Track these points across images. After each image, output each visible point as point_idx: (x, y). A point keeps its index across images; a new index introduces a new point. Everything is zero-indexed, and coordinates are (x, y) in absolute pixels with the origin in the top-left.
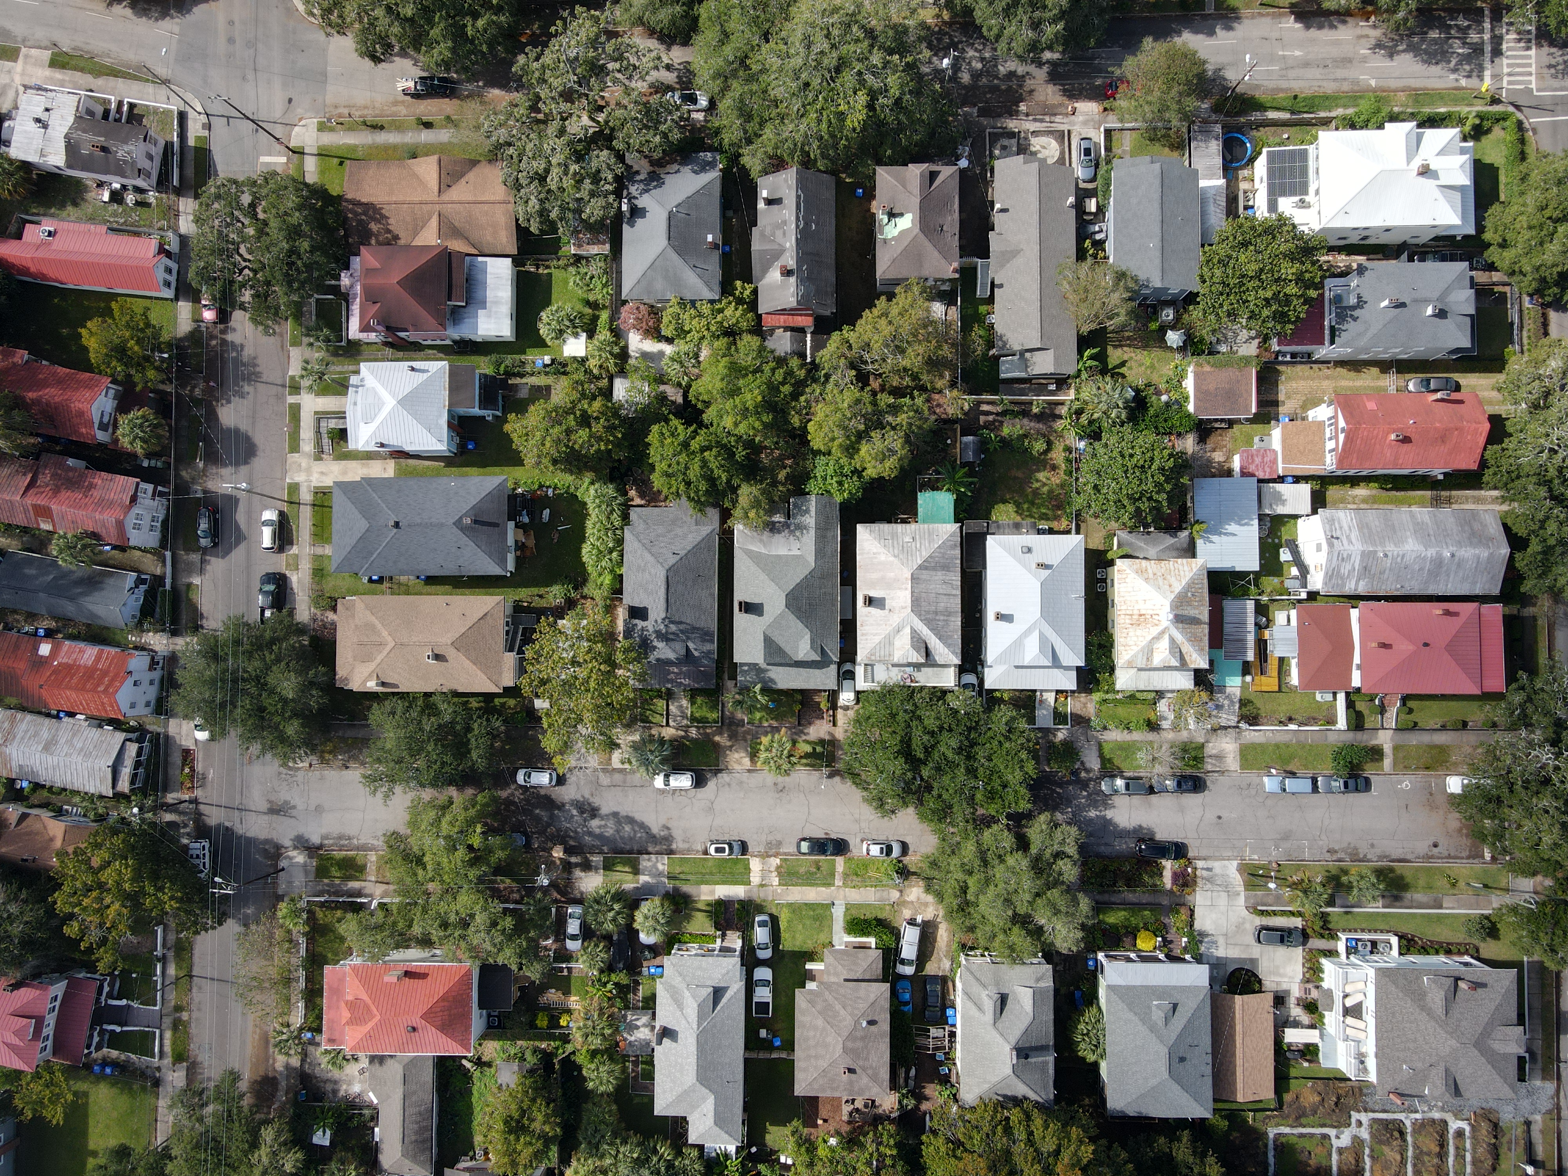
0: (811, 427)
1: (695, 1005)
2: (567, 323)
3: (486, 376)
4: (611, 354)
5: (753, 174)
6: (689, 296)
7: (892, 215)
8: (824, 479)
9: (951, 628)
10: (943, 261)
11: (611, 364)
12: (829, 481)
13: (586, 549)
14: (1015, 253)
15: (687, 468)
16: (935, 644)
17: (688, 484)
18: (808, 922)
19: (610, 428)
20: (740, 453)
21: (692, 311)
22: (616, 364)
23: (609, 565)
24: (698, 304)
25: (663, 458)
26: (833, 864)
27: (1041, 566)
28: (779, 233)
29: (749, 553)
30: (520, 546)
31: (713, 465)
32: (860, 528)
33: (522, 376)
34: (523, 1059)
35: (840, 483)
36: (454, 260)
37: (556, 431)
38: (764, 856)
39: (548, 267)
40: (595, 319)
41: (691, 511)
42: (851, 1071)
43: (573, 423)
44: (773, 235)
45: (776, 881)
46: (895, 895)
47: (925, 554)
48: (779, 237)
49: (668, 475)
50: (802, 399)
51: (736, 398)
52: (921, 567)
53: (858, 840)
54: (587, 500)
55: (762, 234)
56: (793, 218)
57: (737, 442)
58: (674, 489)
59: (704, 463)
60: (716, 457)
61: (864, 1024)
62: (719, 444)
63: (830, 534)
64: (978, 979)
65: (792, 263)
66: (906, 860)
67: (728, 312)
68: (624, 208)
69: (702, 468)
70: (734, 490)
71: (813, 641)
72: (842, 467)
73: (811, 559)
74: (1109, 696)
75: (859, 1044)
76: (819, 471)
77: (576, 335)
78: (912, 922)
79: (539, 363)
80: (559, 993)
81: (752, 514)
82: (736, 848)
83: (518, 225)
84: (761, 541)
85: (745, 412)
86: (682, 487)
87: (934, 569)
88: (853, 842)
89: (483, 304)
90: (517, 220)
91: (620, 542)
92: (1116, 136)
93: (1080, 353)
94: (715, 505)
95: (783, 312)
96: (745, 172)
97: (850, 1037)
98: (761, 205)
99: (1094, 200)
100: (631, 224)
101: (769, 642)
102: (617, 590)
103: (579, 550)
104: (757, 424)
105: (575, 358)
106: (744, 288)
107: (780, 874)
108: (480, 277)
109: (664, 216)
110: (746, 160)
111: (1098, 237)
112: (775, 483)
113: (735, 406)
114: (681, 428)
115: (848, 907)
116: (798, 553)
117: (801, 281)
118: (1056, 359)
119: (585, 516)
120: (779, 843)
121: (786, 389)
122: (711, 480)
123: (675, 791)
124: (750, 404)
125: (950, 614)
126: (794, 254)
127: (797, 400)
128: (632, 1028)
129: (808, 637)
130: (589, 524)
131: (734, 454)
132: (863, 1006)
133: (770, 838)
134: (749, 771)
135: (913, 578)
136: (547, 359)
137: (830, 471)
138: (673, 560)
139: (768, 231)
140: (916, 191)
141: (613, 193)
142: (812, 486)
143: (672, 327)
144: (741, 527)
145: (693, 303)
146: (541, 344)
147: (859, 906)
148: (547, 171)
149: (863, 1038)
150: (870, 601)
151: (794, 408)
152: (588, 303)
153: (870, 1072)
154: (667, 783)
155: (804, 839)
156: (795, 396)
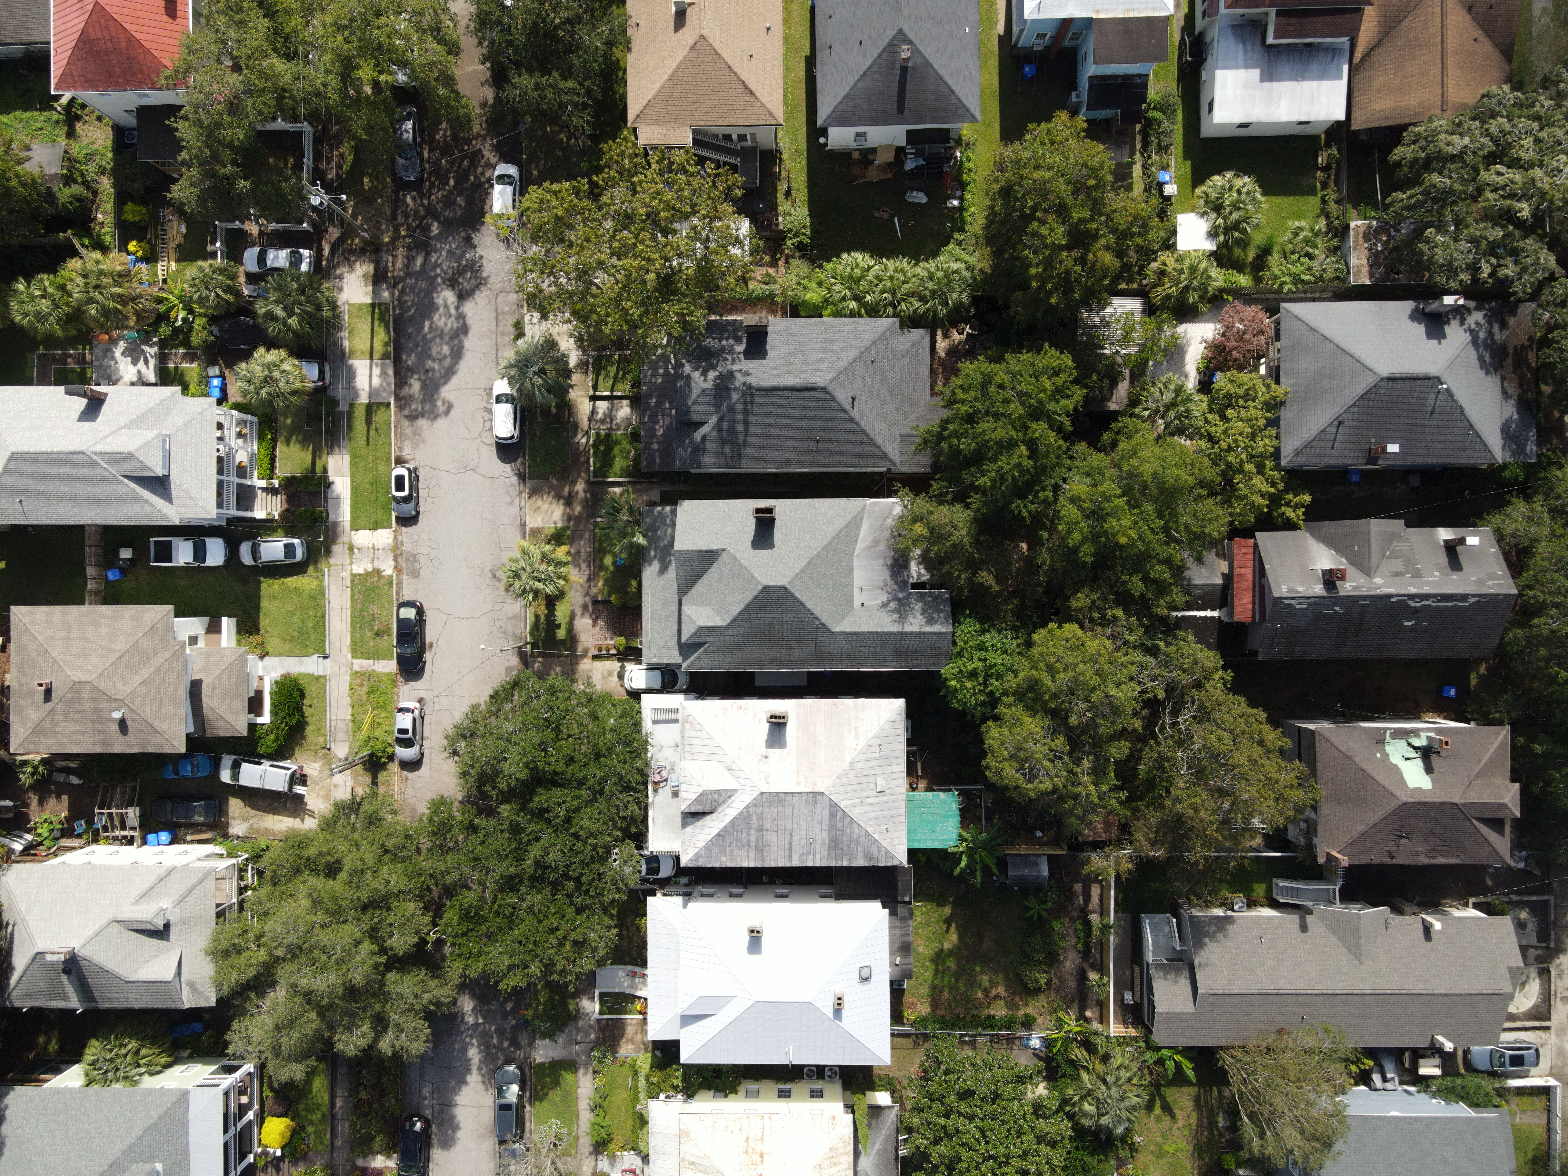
0: (1071, 629)
1: (130, 448)
2: (1235, 216)
3: (1145, 86)
4: (1187, 288)
5: (1496, 519)
6: (1286, 415)
7: (1427, 754)
8: (982, 647)
9: (737, 852)
10: (1347, 839)
11: (1168, 289)
12: (978, 654)
13: (861, 259)
14: (1355, 950)
15: (997, 416)
16: (711, 826)
17: (970, 419)
18: (296, 619)
19: (1066, 283)
20: (1024, 508)
21: (1262, 422)
22: (1168, 297)
23: (837, 297)
24: (1272, 431)
25: (1013, 375)
26: (387, 657)
27: (839, 1002)
28: (1398, 565)
29: (856, 522)
30: (867, 155)
31: (1004, 462)
32: (898, 705)
33: (1146, 144)
34: (68, 180)
35: (973, 674)
36: (1349, 17)
37: (1062, 188)
38: (396, 552)
39: (1324, 185)
40: (1239, 267)
41: (923, 426)
42: (48, 694)
43: (1076, 216)
44: (1394, 556)
45: (359, 569)
46: (341, 750)
47: (855, 813)
48: (1388, 566)
49: (984, 385)
50: (1119, 612)
51: (1120, 502)
52: (834, 806)
53: (422, 694)
54: (942, 258)
55: (1393, 537)
56: (1426, 590)
57: (1045, 501)
58: (960, 395)
59: (1009, 446)
60: (1018, 466)
61: (117, 715)
62: (1041, 471)
63: (888, 655)
64: (190, 891)
65: (1347, 588)
66: (394, 767)
67: (1259, 482)
68: (1448, 300)
69: (999, 443)
70: (961, 498)
71: (711, 629)
72: (999, 677)
73: (847, 625)
74: (642, 1083)
75: (88, 707)
76: (991, 638)
77: (1213, 234)
78: (298, 778)
79: (1165, 177)
80: (179, 240)
81: (920, 529)
82: (409, 508)
83: (1404, 127)
84: (876, 542)
85: (1096, 515)
86: (964, 409)
87: (832, 827)
88: (418, 688)
89: (1268, 76)
90: (1415, 124)
91: (873, 311)
92: (1539, 1102)
93: (1186, 1051)
94: (936, 467)
95: (1260, 570)
96: (1499, 504)
97: (98, 694)
98: (1445, 534)
99: (1437, 1072)
100: (1417, 316)
101: (709, 558)
102: (795, 310)
103: (862, 250)
104: (1077, 537)
105: (1174, 233)
106: (1297, 506)
107: (367, 574)
108: (1314, 67)
109: (1432, 370)
110: (1519, 508)
111: (1376, 1078)
112: (973, 566)
113: (1108, 500)
114: (1069, 404)
115: (320, 680)
116: (857, 604)
117: (1315, 603)
118: (1179, 1016)
119: (916, 256)
120: (415, 574)
121: (1136, 585)
122: (977, 459)
123: (490, 411)
124: (1112, 524)
125: (759, 850)
126: (1364, 592)
127: (1118, 603)
128: (134, 354)
129: (719, 621)
130: (903, 263)
131: (1023, 497)
132: (148, 711)
133: (423, 560)
134: (523, 525)
135: (815, 794)
136: (1170, 189)
137: (995, 658)
138: (842, 397)
139: (1398, 546)
140: (1473, 797)
141: (1475, 280)
142: (969, 626)
143: (1231, 388)
144: (898, 510)
145: (1274, 423)
146: (1198, 178)
147: (322, 695)
148: (1516, 164)
149: (98, 713)
150: (778, 724)
151: (1104, 599)
152: (1265, 252)
153: (47, 723)
154: (499, 399)
155: (420, 611)
156: (1125, 600)
